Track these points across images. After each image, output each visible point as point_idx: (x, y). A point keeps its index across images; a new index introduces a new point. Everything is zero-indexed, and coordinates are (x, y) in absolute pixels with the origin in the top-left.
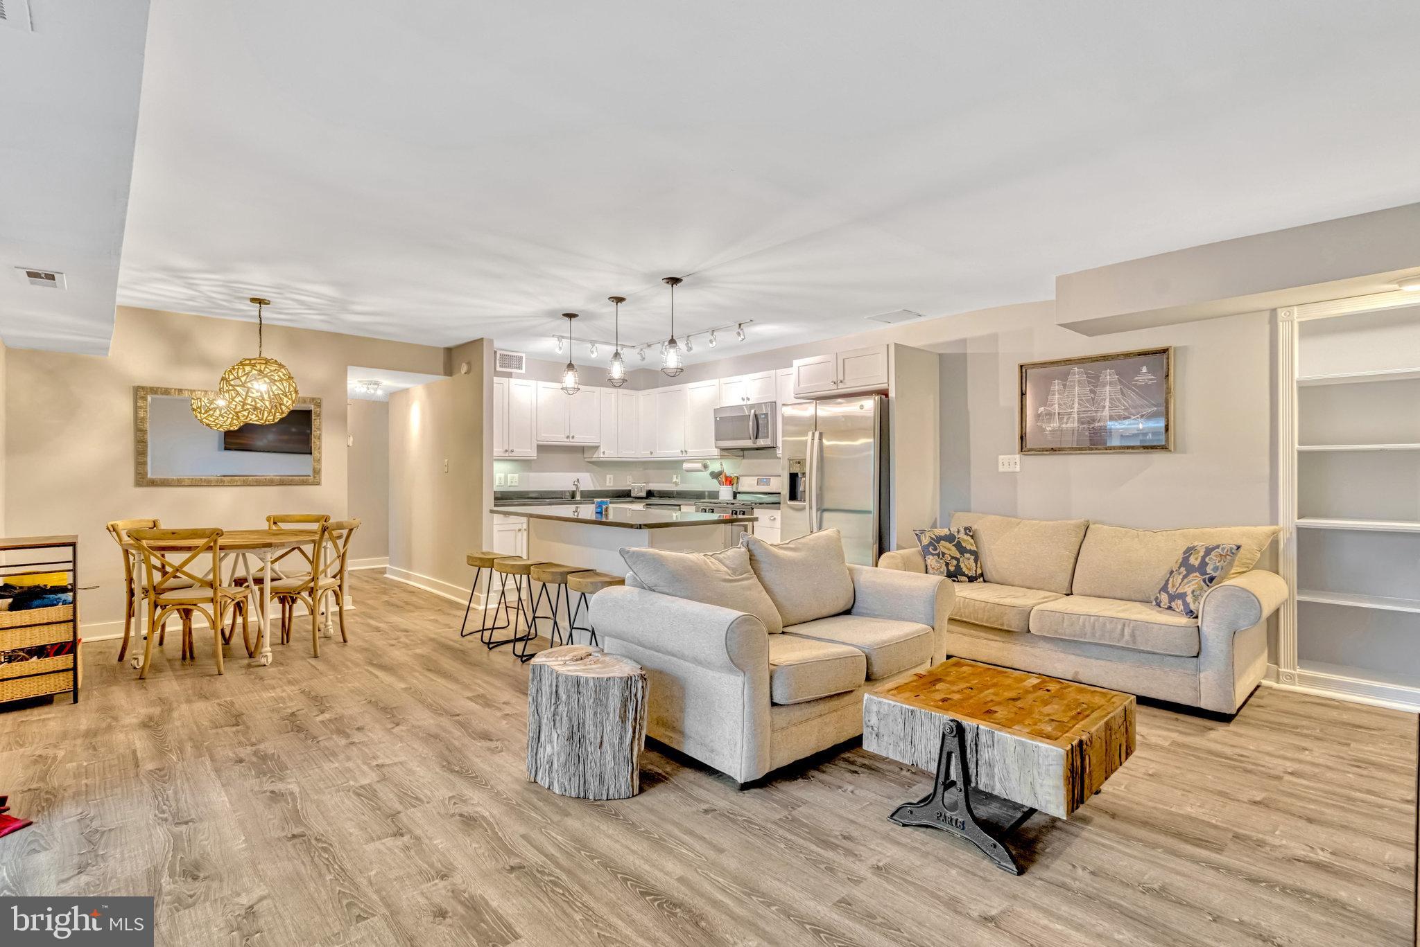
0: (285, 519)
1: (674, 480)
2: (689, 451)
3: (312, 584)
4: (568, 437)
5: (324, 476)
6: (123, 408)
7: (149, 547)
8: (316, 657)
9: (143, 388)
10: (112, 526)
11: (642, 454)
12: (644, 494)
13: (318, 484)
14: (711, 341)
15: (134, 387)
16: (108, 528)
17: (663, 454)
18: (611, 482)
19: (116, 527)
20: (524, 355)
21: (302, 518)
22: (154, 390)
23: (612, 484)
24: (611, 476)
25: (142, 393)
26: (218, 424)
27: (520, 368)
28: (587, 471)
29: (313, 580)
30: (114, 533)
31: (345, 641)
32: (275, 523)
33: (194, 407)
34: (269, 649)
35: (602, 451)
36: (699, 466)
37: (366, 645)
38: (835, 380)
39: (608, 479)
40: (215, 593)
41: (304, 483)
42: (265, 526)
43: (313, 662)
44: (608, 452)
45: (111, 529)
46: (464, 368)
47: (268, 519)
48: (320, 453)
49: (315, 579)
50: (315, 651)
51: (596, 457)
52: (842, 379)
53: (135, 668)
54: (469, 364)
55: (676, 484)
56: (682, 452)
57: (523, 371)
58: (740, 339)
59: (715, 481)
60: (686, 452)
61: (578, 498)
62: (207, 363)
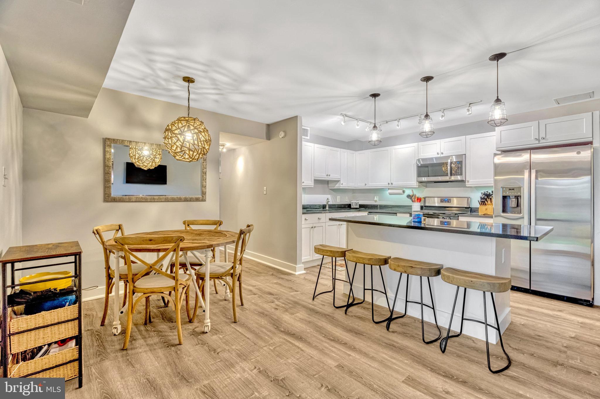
0: (193, 223)
1: (376, 199)
2: (394, 183)
3: (232, 271)
4: (327, 175)
5: (208, 196)
6: (97, 151)
7: (129, 249)
8: (235, 322)
9: (109, 139)
10: (96, 230)
11: (360, 185)
12: (358, 207)
13: (205, 201)
14: (442, 116)
15: (103, 139)
16: (94, 232)
17: (372, 185)
18: (339, 200)
19: (99, 231)
20: (309, 129)
21: (204, 222)
22: (114, 141)
23: (339, 201)
24: (339, 197)
25: (108, 143)
26: (145, 165)
27: (307, 136)
28: (329, 194)
29: (232, 268)
30: (97, 236)
31: (242, 305)
32: (188, 225)
33: (131, 155)
34: (209, 320)
35: (341, 183)
36: (401, 191)
37: (260, 310)
38: (538, 138)
39: (338, 198)
40: (176, 283)
41: (197, 200)
42: (182, 227)
43: (233, 325)
44: (344, 184)
45: (96, 233)
46: (282, 134)
47: (184, 223)
48: (206, 182)
49: (234, 267)
50: (235, 318)
51: (337, 186)
52: (544, 136)
53: (115, 335)
54: (285, 132)
55: (376, 201)
56: (389, 184)
57: (308, 138)
58: (468, 113)
59: (409, 200)
60: (392, 184)
61: (327, 208)
62: (145, 125)
